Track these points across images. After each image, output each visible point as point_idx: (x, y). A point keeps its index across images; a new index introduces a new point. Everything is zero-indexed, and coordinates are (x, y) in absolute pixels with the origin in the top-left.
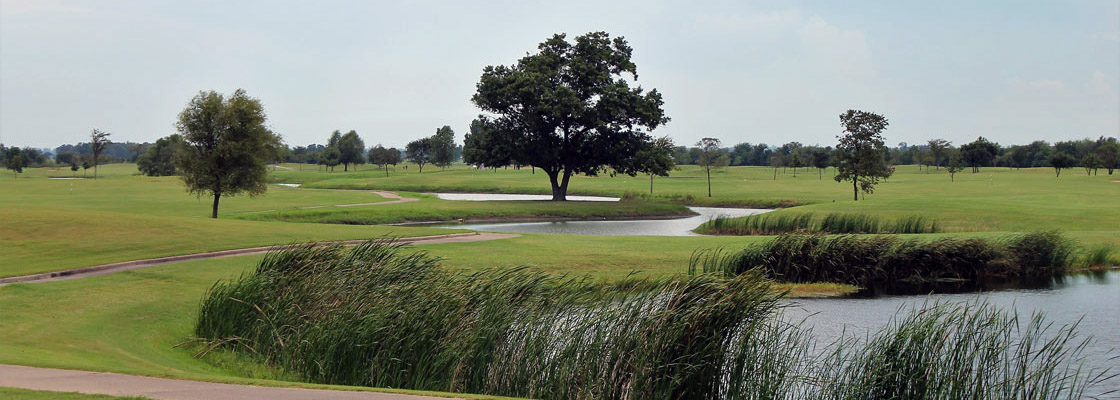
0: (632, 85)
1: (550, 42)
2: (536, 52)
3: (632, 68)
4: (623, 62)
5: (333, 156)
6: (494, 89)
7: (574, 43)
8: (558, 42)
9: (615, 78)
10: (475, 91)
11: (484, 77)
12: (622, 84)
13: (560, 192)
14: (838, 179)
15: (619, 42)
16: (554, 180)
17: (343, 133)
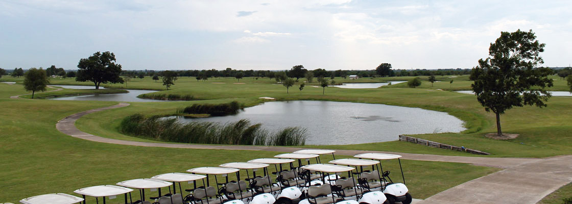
0: (115, 64)
1: (96, 53)
2: (93, 55)
3: (115, 60)
4: (113, 58)
5: (16, 74)
6: (82, 64)
7: (102, 54)
8: (98, 54)
9: (111, 62)
10: (78, 64)
11: (80, 61)
12: (113, 63)
13: (97, 87)
14: (164, 85)
15: (112, 54)
16: (96, 84)
17: (18, 68)
